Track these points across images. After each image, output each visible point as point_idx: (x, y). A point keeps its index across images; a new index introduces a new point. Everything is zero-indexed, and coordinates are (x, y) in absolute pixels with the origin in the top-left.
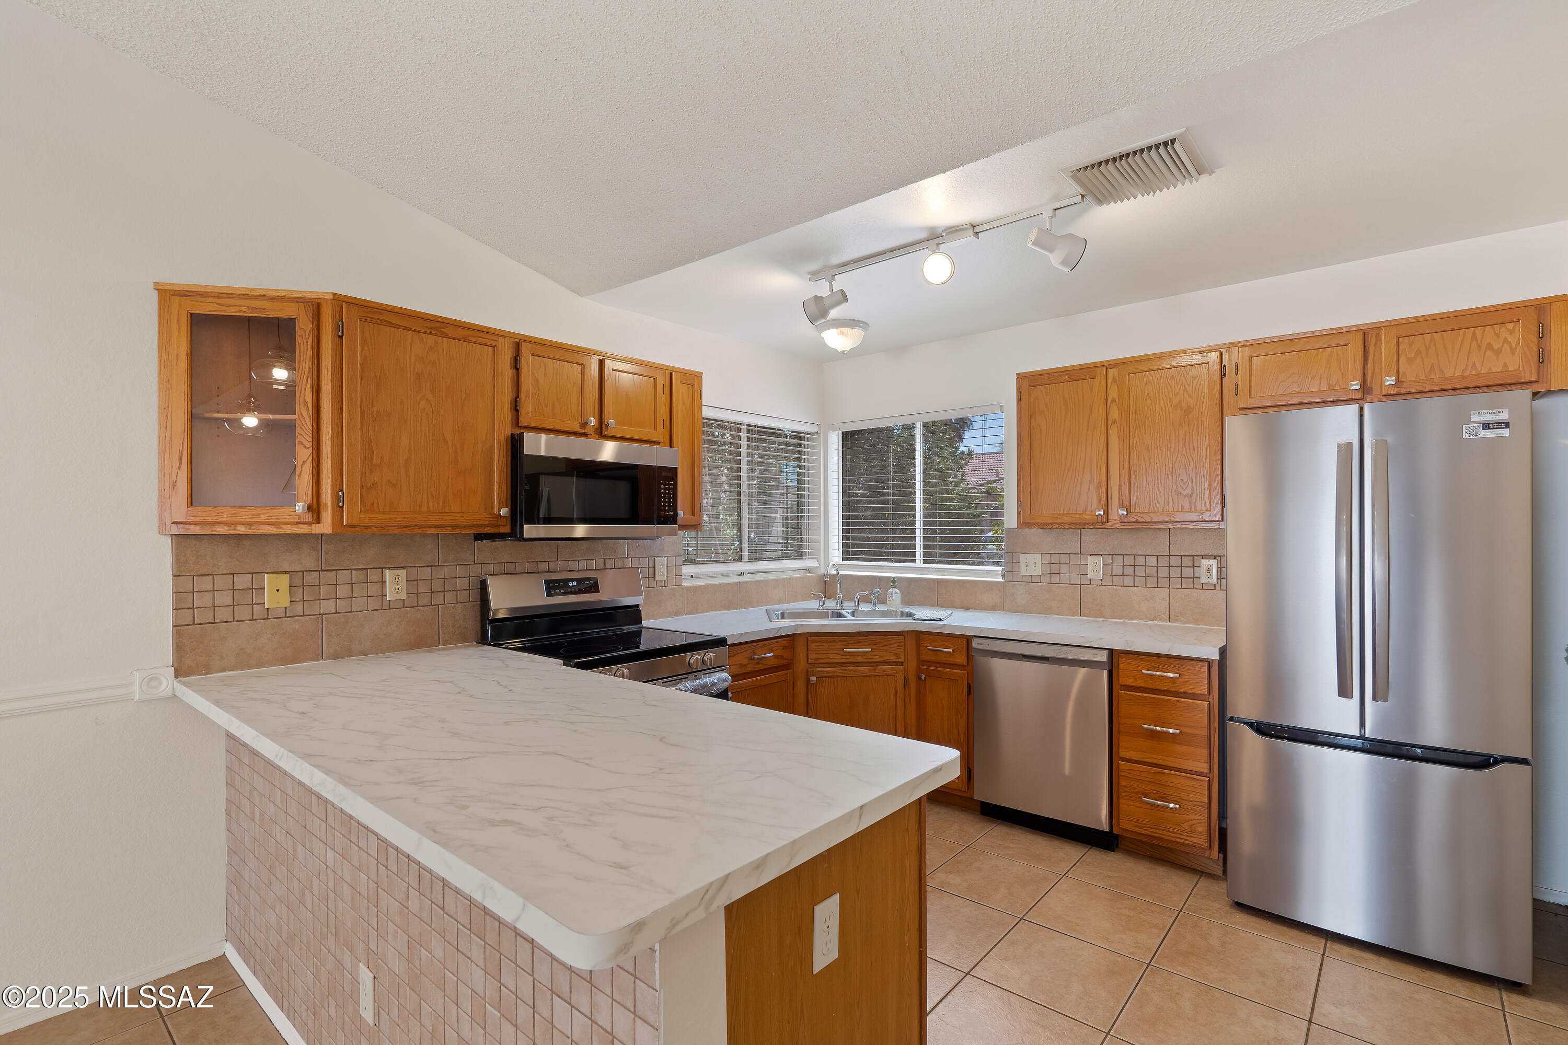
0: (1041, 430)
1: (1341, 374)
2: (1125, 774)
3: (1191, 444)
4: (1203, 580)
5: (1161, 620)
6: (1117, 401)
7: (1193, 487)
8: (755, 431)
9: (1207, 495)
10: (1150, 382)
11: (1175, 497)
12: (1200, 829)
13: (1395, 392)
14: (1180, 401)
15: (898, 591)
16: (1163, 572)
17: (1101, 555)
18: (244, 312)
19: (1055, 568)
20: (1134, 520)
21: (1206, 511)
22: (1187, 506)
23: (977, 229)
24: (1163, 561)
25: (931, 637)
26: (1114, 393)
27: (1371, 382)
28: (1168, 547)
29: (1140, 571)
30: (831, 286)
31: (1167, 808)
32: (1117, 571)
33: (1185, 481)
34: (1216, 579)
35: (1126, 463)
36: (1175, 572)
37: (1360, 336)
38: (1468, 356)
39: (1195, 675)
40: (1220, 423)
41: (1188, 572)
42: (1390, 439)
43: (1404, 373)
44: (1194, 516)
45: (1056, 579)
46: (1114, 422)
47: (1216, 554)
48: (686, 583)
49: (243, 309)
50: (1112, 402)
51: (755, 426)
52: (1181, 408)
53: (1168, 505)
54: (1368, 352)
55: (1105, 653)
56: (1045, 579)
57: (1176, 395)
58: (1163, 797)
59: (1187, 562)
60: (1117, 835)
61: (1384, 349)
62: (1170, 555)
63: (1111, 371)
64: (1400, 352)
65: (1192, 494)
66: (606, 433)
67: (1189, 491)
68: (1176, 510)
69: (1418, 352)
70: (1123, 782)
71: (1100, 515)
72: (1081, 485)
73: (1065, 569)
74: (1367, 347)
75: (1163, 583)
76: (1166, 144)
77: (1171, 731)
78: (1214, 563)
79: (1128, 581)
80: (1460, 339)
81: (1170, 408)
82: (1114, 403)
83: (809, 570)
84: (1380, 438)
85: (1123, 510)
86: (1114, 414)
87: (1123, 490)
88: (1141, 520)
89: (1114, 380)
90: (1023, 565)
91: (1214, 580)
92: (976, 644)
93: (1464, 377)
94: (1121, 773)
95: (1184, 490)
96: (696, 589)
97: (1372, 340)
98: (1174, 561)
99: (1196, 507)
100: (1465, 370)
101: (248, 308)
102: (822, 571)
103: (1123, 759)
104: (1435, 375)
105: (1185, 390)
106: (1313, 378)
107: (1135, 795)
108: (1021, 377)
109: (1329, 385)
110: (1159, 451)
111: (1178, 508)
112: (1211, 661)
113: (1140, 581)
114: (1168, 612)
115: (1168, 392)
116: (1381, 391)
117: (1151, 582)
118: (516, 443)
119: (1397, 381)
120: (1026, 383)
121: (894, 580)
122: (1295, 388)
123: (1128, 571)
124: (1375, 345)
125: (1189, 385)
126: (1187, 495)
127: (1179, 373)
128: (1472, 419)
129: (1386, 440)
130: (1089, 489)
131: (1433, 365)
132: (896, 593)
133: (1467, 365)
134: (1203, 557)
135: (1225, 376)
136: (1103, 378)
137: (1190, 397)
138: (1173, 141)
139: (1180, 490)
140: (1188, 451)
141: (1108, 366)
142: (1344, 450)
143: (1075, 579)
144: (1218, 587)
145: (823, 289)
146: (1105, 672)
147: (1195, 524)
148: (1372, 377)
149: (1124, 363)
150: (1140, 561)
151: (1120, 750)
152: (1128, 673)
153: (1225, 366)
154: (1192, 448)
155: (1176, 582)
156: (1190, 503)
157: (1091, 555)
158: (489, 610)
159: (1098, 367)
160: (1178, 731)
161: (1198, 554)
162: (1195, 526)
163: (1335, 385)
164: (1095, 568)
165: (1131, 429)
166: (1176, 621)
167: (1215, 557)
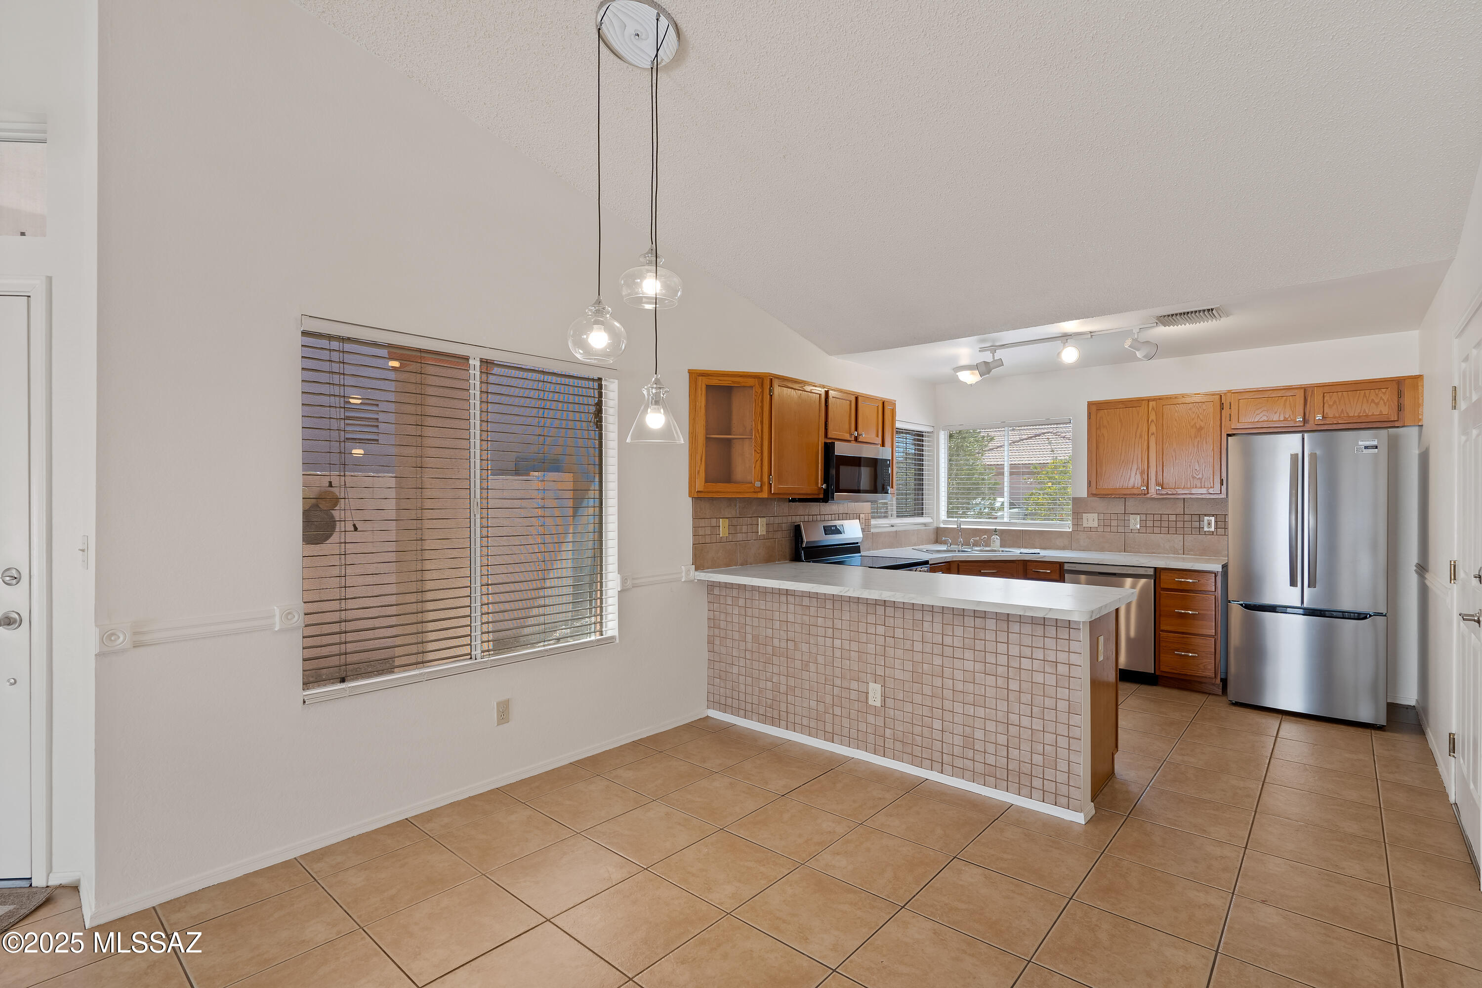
0: (1104, 437)
1: (1291, 412)
2: (1164, 640)
3: (1202, 449)
4: (1206, 529)
5: (1179, 554)
6: (1155, 421)
7: (1203, 474)
8: (900, 432)
9: (1212, 479)
10: (1176, 411)
11: (1191, 479)
12: (1209, 667)
13: (1322, 423)
14: (1195, 423)
15: (998, 538)
16: (1180, 524)
17: (1139, 514)
18: (731, 384)
19: (1107, 522)
20: (1165, 493)
21: (1211, 488)
22: (1199, 485)
23: (1092, 334)
24: (1180, 518)
25: (1035, 563)
26: (1153, 417)
27: (1309, 417)
28: (1183, 509)
29: (1165, 524)
30: (993, 355)
31: (1188, 656)
32: (1150, 524)
33: (1198, 470)
34: (1214, 528)
35: (1161, 459)
36: (1187, 525)
37: (1302, 391)
38: (1362, 405)
39: (1207, 580)
40: (1219, 437)
41: (1197, 524)
42: (1318, 452)
43: (1327, 413)
44: (1204, 491)
45: (1108, 529)
46: (1153, 434)
47: (1214, 514)
48: (872, 530)
49: (730, 382)
50: (1151, 422)
51: (900, 429)
52: (1196, 427)
53: (1187, 484)
54: (1307, 400)
55: (1152, 570)
56: (1101, 529)
57: (1193, 419)
58: (1187, 651)
59: (1196, 518)
60: (1159, 675)
61: (1316, 400)
62: (1184, 514)
63: (1151, 403)
64: (1325, 401)
65: (1202, 478)
66: (860, 440)
67: (1200, 476)
68: (1192, 487)
69: (1335, 402)
70: (1163, 644)
71: (1144, 489)
72: (1131, 471)
73: (1114, 523)
74: (1306, 397)
75: (1180, 531)
76: (1209, 310)
77: (1190, 612)
78: (1213, 519)
79: (1157, 530)
80: (1358, 396)
81: (1189, 427)
82: (1153, 422)
83: (925, 524)
84: (1312, 452)
85: (1159, 487)
86: (1153, 429)
87: (1159, 474)
88: (1170, 493)
89: (1153, 408)
90: (1085, 521)
91: (1213, 529)
92: (1066, 567)
93: (1359, 417)
94: (1161, 639)
95: (1197, 475)
96: (878, 533)
97: (1309, 393)
98: (1187, 518)
99: (1204, 485)
100: (1359, 413)
101: (733, 382)
102: (935, 525)
103: (1163, 631)
104: (1344, 414)
105: (1198, 416)
106: (1276, 413)
107: (1170, 651)
108: (1090, 404)
109: (1285, 418)
110: (1182, 452)
111: (1193, 486)
112: (1216, 572)
113: (1164, 530)
114: (1182, 549)
115: (1188, 417)
116: (1314, 422)
117: (1172, 530)
118: (829, 448)
119: (1323, 417)
120: (1094, 408)
121: (995, 530)
122: (1265, 418)
123: (1157, 524)
124: (1311, 396)
125: (1201, 414)
126: (1199, 478)
127: (1194, 406)
128: (1359, 444)
129: (1316, 453)
130: (1136, 474)
131: (1342, 409)
132: (997, 538)
133: (1361, 410)
134: (1206, 515)
135: (1223, 409)
136: (1146, 406)
137: (1202, 420)
138: (1212, 310)
139: (1195, 475)
140: (1200, 452)
141: (1149, 400)
142: (1294, 458)
143: (1121, 529)
144: (1215, 534)
145: (988, 357)
146: (1153, 580)
147: (1203, 495)
148: (1309, 415)
149: (1160, 399)
150: (1165, 518)
151: (1161, 625)
152: (1166, 581)
153: (1223, 404)
154: (1202, 451)
155: (1188, 531)
156: (1201, 483)
157: (1132, 514)
158: (802, 541)
159: (1143, 400)
160: (1197, 613)
161: (1202, 513)
162: (1203, 496)
163: (1288, 418)
164: (1135, 523)
165: (1164, 438)
166: (1188, 554)
167: (1213, 515)
